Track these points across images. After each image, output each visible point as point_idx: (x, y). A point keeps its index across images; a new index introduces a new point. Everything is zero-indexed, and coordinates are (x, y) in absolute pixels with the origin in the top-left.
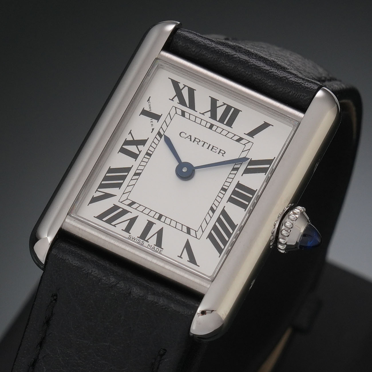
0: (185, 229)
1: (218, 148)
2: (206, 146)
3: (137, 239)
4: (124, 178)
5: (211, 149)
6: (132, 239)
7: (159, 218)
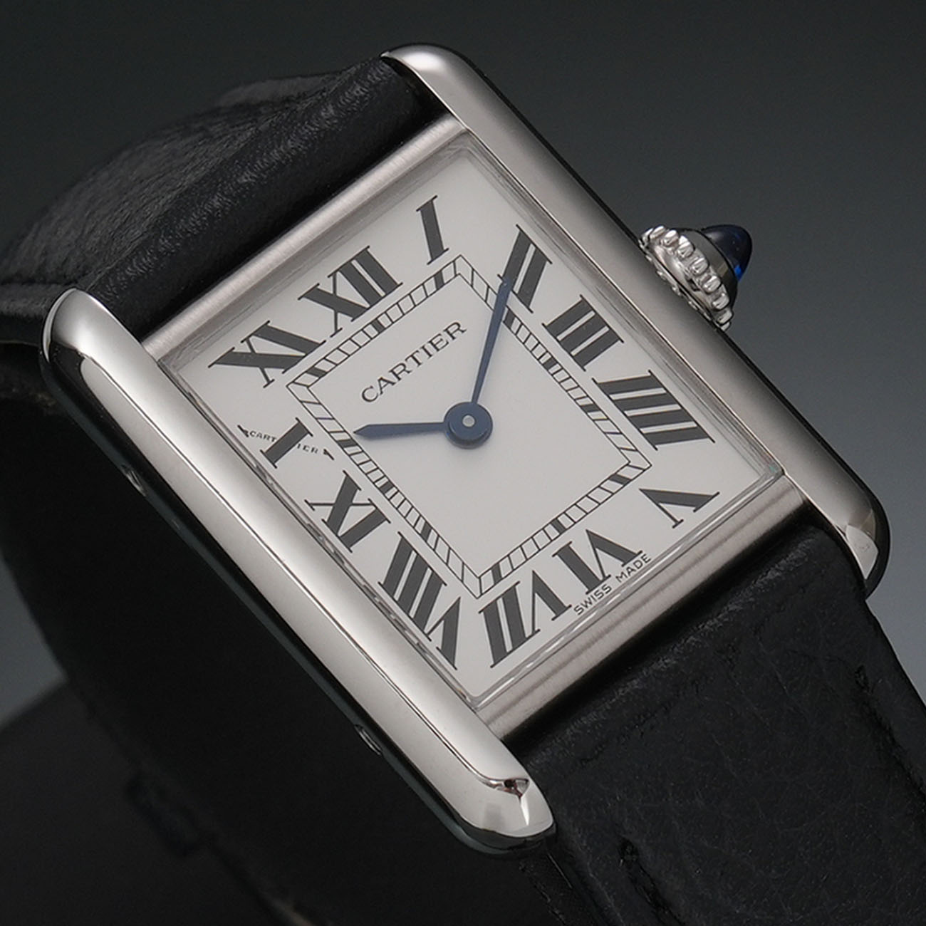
0: (613, 486)
1: (439, 335)
2: (421, 356)
3: (592, 597)
4: (421, 565)
5: (435, 350)
6: (586, 606)
7: (561, 529)
